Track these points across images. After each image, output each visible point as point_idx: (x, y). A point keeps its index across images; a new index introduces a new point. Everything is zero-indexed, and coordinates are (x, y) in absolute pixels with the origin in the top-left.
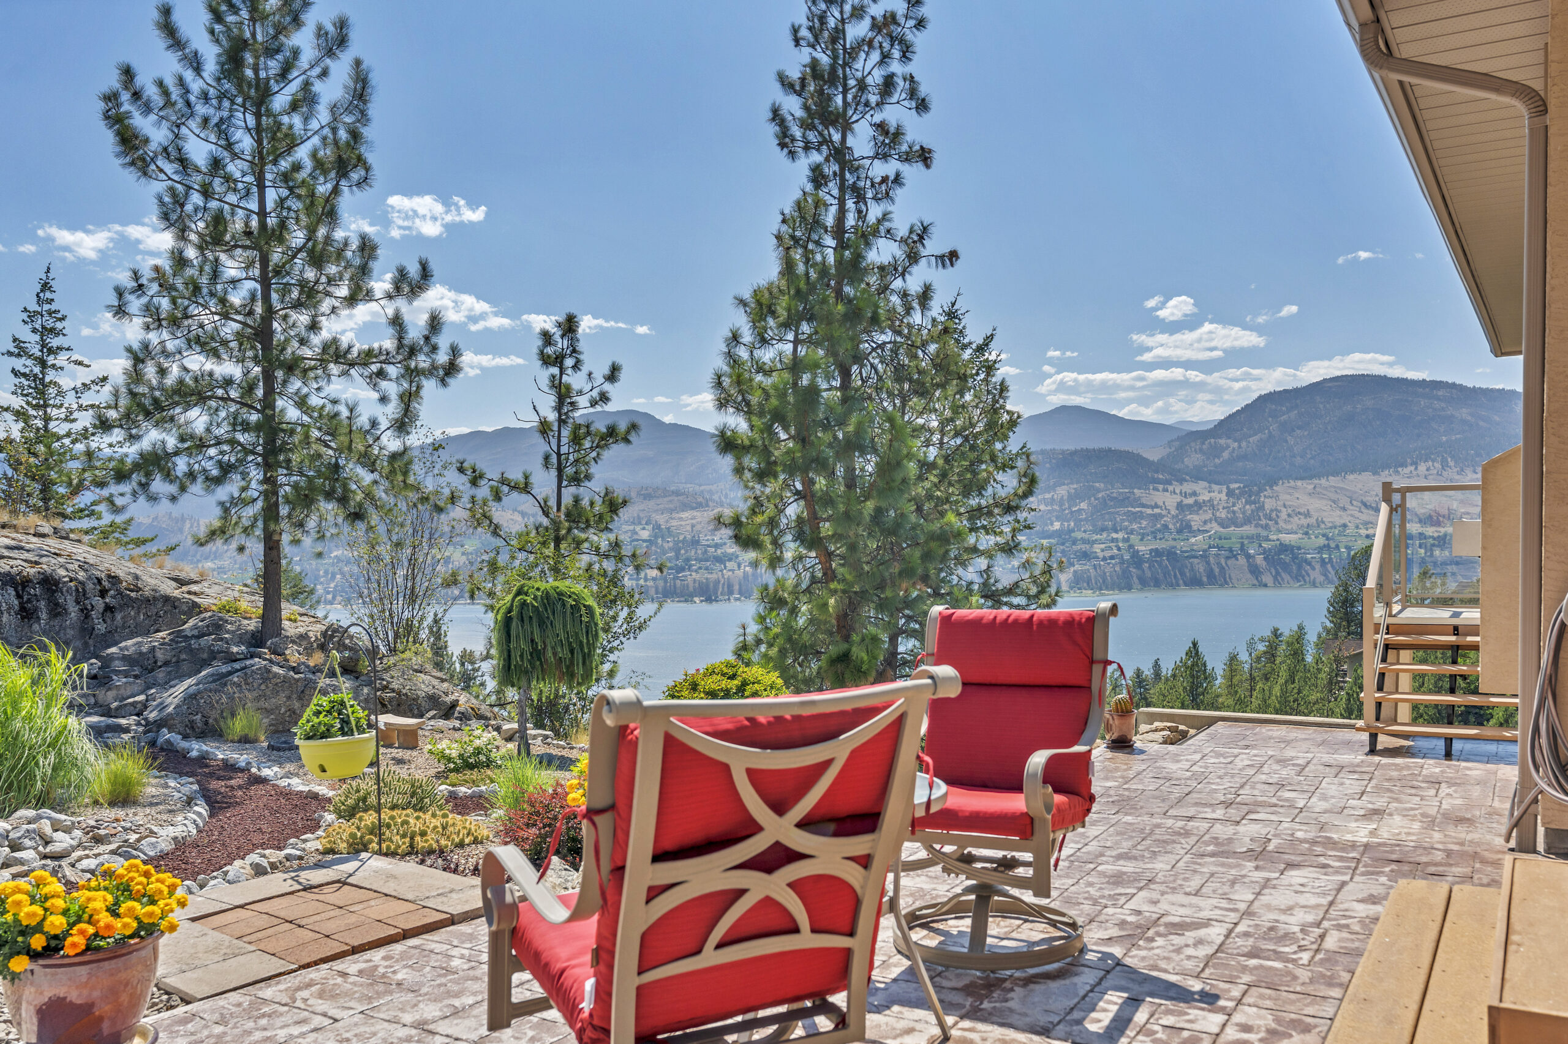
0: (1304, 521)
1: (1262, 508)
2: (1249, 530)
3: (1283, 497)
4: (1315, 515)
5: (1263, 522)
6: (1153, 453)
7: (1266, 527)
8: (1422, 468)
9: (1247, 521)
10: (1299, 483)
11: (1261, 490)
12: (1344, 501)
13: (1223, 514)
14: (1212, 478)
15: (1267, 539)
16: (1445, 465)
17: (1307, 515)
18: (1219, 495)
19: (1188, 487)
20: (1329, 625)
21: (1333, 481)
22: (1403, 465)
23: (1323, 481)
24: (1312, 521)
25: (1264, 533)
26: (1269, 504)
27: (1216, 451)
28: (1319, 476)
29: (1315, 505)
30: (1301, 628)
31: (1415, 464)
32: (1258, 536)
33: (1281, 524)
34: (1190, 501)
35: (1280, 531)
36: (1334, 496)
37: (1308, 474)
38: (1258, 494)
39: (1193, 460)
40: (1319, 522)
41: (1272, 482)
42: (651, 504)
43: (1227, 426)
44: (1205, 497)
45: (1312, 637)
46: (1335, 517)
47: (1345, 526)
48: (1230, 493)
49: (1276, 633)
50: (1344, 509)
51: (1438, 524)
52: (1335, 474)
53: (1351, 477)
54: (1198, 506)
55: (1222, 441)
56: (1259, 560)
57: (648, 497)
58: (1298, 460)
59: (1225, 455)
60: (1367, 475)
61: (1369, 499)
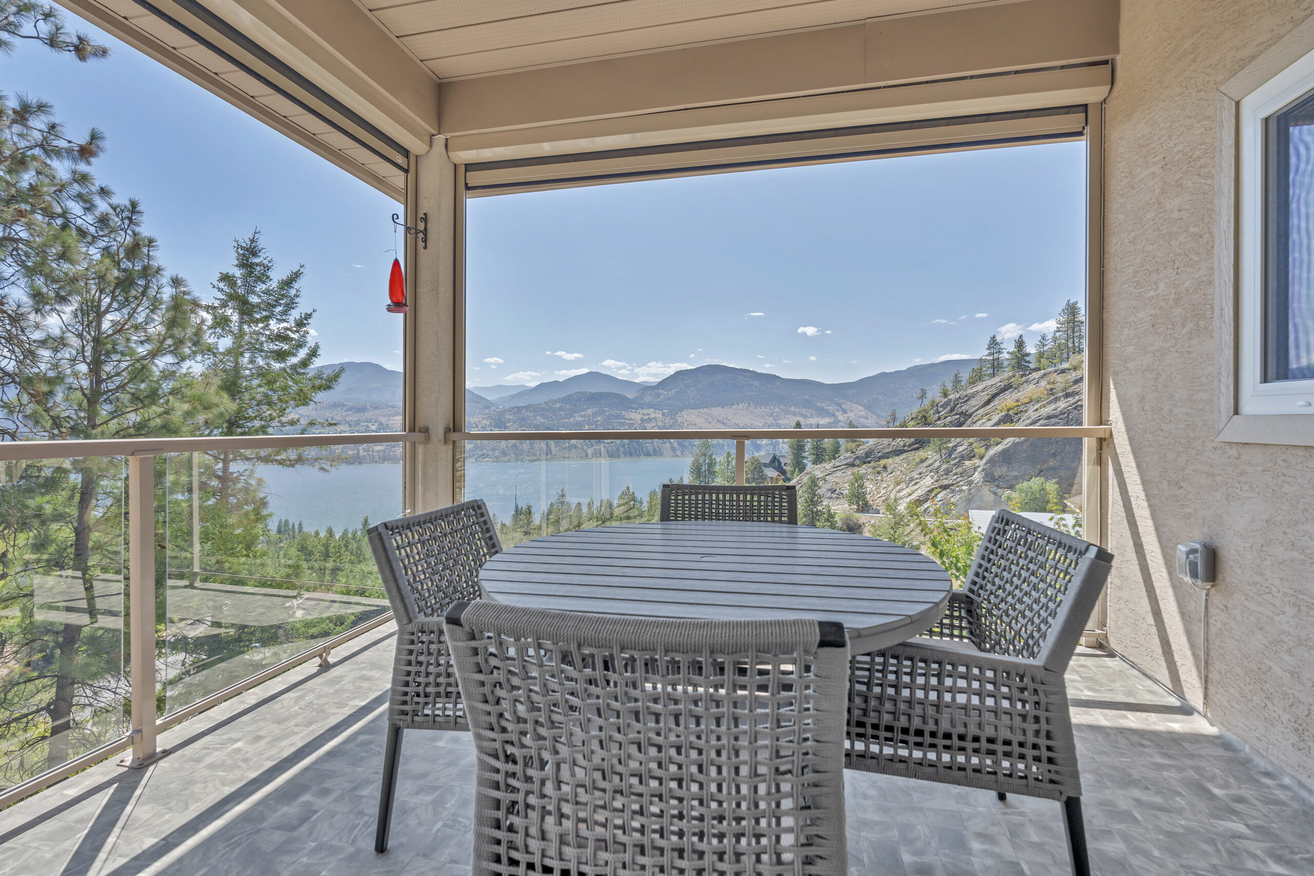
1: (676, 421)
3: (685, 417)
4: (698, 425)
6: (631, 396)
8: (741, 406)
9: (670, 427)
10: (692, 411)
11: (677, 413)
12: (710, 419)
13: (660, 424)
14: (656, 407)
16: (749, 405)
17: (695, 425)
18: (659, 415)
19: (645, 411)
21: (706, 410)
22: (733, 404)
23: (702, 410)
26: (680, 420)
27: (658, 395)
28: (700, 408)
29: (699, 421)
31: (738, 404)
34: (646, 417)
36: (706, 417)
37: (696, 407)
38: (675, 415)
39: (648, 399)
41: (681, 410)
42: (378, 412)
43: (663, 384)
44: (652, 416)
46: (705, 426)
48: (663, 414)
50: (710, 423)
52: (707, 407)
53: (713, 409)
54: (650, 420)
55: (661, 391)
56: (674, 444)
57: (376, 408)
58: (692, 401)
59: (662, 397)
60: (719, 409)
61: (720, 419)
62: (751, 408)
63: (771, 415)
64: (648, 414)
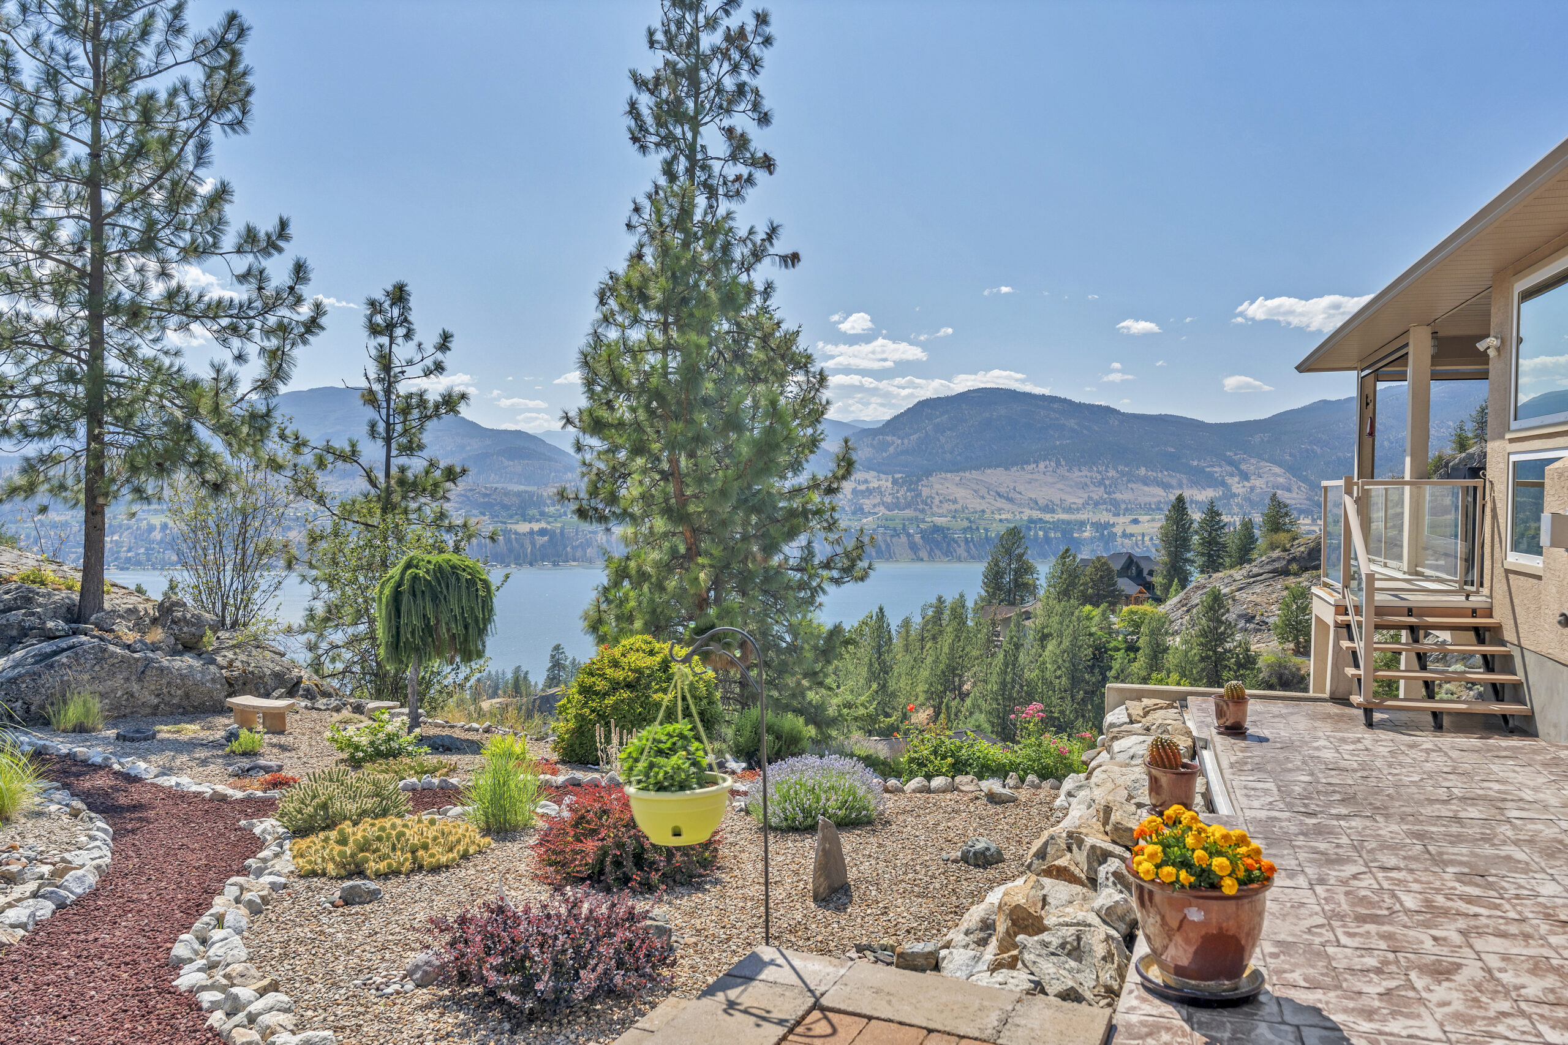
0: (952, 507)
1: (919, 495)
2: (909, 513)
3: (937, 486)
4: (961, 502)
5: (921, 507)
7: (923, 511)
8: (1042, 465)
9: (908, 506)
10: (949, 475)
11: (919, 480)
12: (983, 491)
13: (888, 499)
14: (880, 469)
15: (923, 521)
16: (1058, 464)
17: (955, 502)
18: (886, 483)
19: (861, 476)
20: (984, 593)
21: (975, 474)
22: (1028, 463)
23: (967, 474)
24: (958, 506)
25: (921, 516)
26: (925, 492)
27: (885, 446)
28: (964, 470)
29: (960, 493)
30: (962, 596)
31: (1036, 462)
32: (917, 518)
33: (935, 509)
34: (863, 487)
35: (933, 515)
36: (975, 487)
37: (955, 468)
38: (917, 483)
40: (964, 508)
41: (928, 473)
43: (894, 425)
44: (874, 484)
45: (970, 604)
46: (976, 504)
47: (983, 511)
48: (895, 482)
49: (940, 599)
50: (983, 498)
51: (1053, 511)
52: (977, 468)
53: (989, 471)
54: (869, 492)
55: (889, 438)
56: (917, 538)
58: (948, 456)
59: (891, 449)
60: (1000, 471)
61: (1002, 490)
62: (1063, 471)
63: (1101, 483)
64: (866, 481)
